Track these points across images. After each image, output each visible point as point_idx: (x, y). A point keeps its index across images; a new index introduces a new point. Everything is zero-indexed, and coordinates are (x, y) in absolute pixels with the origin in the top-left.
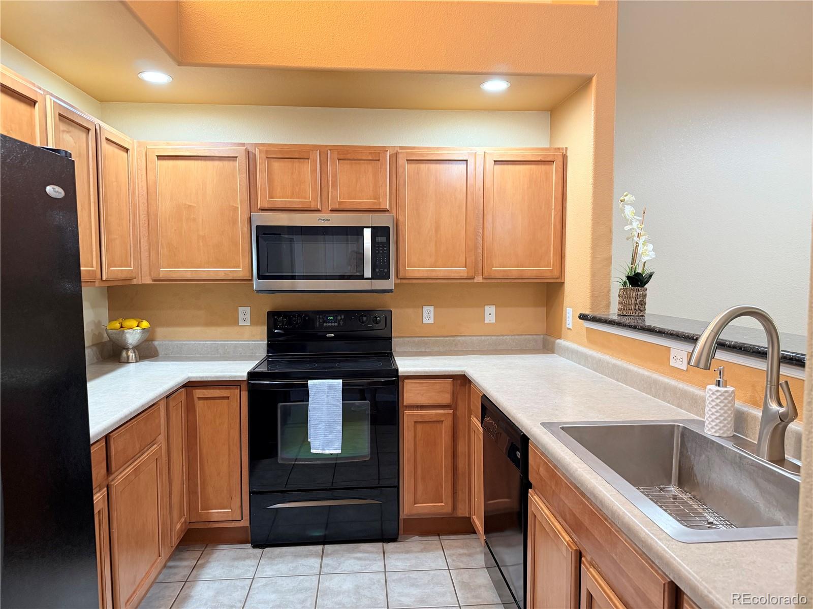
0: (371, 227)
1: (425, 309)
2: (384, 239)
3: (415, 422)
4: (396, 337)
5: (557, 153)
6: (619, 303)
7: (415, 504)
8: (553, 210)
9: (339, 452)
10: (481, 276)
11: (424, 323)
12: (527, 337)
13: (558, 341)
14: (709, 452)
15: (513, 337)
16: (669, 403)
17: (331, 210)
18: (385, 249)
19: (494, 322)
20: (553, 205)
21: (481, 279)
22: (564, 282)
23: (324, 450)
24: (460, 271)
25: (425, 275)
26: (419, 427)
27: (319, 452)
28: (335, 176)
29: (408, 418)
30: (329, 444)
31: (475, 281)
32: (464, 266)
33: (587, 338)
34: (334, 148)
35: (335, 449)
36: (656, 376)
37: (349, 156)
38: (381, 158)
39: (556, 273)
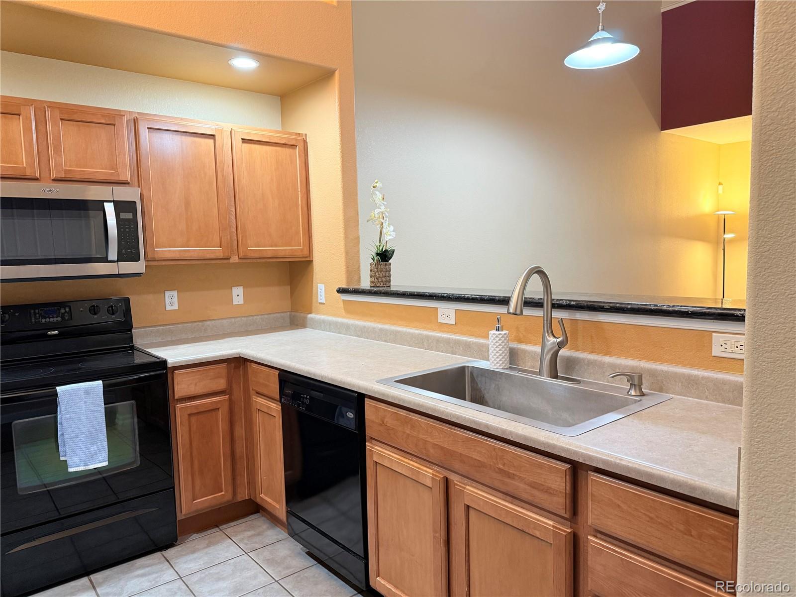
0: (113, 201)
1: (167, 294)
2: (129, 216)
3: (190, 415)
4: (136, 328)
5: (299, 138)
6: (371, 277)
7: (194, 500)
8: (299, 193)
9: (106, 464)
10: (237, 257)
11: (167, 309)
12: (275, 315)
13: (310, 316)
14: (499, 381)
15: (262, 316)
16: (443, 352)
17: (53, 180)
18: (132, 226)
19: (243, 303)
20: (299, 187)
21: (237, 259)
22: (312, 261)
23: (87, 465)
24: (215, 250)
25: (177, 256)
26: (193, 419)
27: (81, 468)
28: (57, 139)
29: (180, 413)
30: (92, 457)
31: (231, 261)
32: (219, 245)
33: (345, 310)
34: (53, 106)
35: (101, 462)
36: (426, 333)
37: (75, 117)
38: (117, 124)
39: (306, 252)
